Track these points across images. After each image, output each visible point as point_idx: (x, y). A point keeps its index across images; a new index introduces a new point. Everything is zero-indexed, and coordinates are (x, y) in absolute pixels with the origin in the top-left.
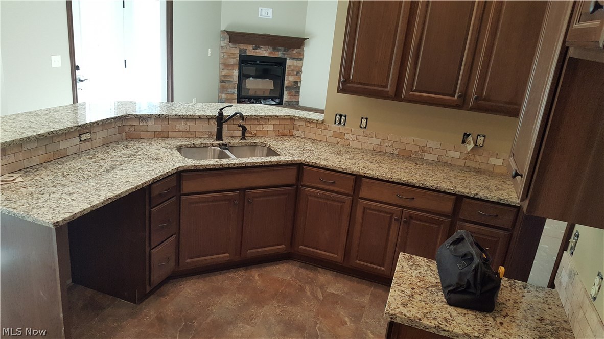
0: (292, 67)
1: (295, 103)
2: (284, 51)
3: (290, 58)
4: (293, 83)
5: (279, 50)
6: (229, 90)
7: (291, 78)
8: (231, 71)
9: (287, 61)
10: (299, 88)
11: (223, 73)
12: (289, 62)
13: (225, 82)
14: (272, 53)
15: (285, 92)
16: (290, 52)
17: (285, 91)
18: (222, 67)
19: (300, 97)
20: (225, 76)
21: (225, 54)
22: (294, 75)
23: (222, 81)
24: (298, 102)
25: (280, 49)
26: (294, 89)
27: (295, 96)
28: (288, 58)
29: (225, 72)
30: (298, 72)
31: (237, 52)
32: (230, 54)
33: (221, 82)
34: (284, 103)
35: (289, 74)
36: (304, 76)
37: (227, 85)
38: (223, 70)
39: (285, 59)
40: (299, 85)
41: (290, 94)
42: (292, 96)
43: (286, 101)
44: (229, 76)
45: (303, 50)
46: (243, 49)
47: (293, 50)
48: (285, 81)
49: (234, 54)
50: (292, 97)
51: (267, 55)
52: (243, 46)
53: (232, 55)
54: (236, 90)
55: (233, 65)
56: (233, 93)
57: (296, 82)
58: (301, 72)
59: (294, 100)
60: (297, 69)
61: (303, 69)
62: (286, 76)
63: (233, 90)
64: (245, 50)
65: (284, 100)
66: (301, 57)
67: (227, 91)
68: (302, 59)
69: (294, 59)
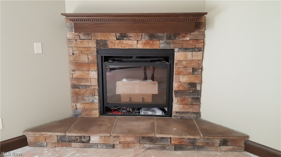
0: (184, 63)
1: (193, 116)
2: (169, 38)
3: (180, 49)
4: (187, 86)
5: (159, 38)
6: (87, 99)
7: (184, 79)
8: (87, 73)
9: (175, 53)
10: (199, 93)
11: (74, 76)
12: (178, 56)
13: (79, 88)
14: (148, 43)
15: (175, 100)
16: (179, 39)
17: (174, 98)
18: (73, 67)
19: (201, 106)
20: (77, 79)
21: (74, 49)
22: (189, 74)
23: (74, 86)
24: (198, 114)
25: (161, 37)
26: (189, 95)
27: (192, 104)
28: (176, 50)
29: (77, 74)
30: (194, 70)
31: (93, 45)
32: (82, 49)
33: (72, 88)
34: (173, 114)
35: (179, 73)
36: (205, 75)
37: (83, 91)
38: (73, 71)
39: (173, 51)
40: (198, 88)
41: (182, 102)
42: (187, 105)
43: (177, 112)
44: (83, 79)
45: (204, 35)
46: (101, 41)
47: (184, 37)
48: (174, 83)
49: (88, 48)
50: (187, 107)
51: (140, 46)
52: (100, 37)
53: (84, 51)
54: (97, 97)
55: (88, 64)
56: (93, 102)
57: (193, 85)
58: (202, 69)
59: (191, 110)
60: (194, 65)
61: (205, 64)
62: (174, 76)
63: (91, 99)
64: (105, 43)
65: (174, 110)
66: (200, 45)
67: (83, 99)
68: (201, 50)
69: (186, 49)
